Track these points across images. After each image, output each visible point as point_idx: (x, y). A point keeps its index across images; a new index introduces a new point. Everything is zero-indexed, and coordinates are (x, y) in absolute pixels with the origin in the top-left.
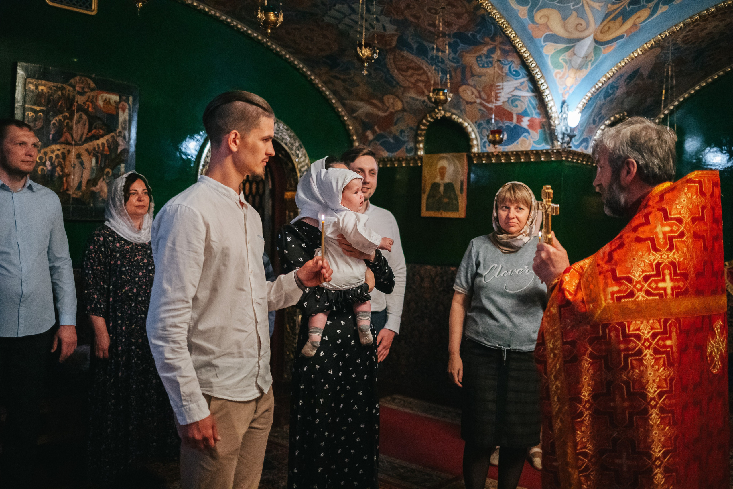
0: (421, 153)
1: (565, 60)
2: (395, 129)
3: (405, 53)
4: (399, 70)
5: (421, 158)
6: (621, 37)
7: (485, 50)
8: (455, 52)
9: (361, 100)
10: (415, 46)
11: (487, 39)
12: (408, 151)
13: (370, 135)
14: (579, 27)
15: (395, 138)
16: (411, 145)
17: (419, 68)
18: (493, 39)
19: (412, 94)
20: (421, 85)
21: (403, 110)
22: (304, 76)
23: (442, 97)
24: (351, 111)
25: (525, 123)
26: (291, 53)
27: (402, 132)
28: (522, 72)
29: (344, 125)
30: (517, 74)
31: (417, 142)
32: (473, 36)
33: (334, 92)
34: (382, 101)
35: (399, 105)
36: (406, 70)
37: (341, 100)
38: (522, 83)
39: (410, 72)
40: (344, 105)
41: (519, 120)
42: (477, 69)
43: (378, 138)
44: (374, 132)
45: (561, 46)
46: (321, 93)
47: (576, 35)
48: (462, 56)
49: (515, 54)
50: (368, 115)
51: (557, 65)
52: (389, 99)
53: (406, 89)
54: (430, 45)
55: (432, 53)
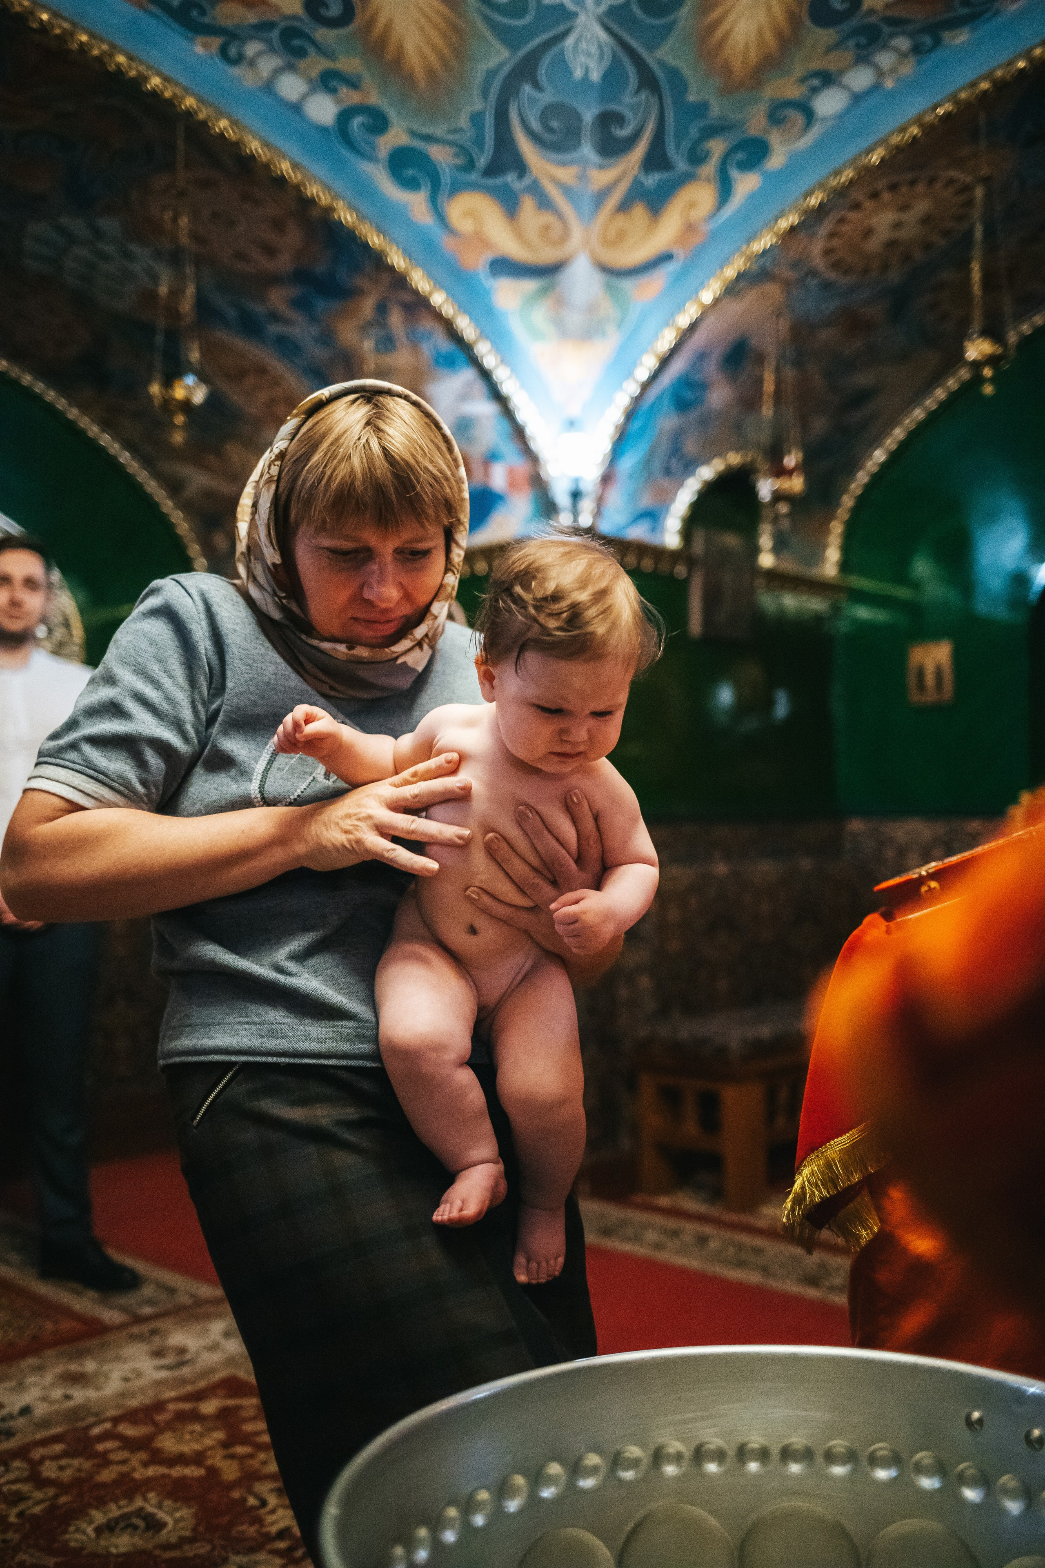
1: (548, 321)
3: (220, 334)
6: (666, 257)
7: (368, 306)
8: (313, 318)
10: (231, 313)
14: (550, 235)
17: (262, 371)
22: (50, 408)
24: (174, 487)
25: (498, 478)
30: (453, 362)
32: (332, 275)
36: (241, 375)
37: (147, 462)
38: (470, 383)
39: (250, 381)
40: (157, 475)
41: (487, 473)
42: (371, 357)
45: (530, 285)
47: (549, 254)
48: (331, 329)
49: (427, 314)
51: (536, 334)
54: (259, 309)
55: (274, 329)
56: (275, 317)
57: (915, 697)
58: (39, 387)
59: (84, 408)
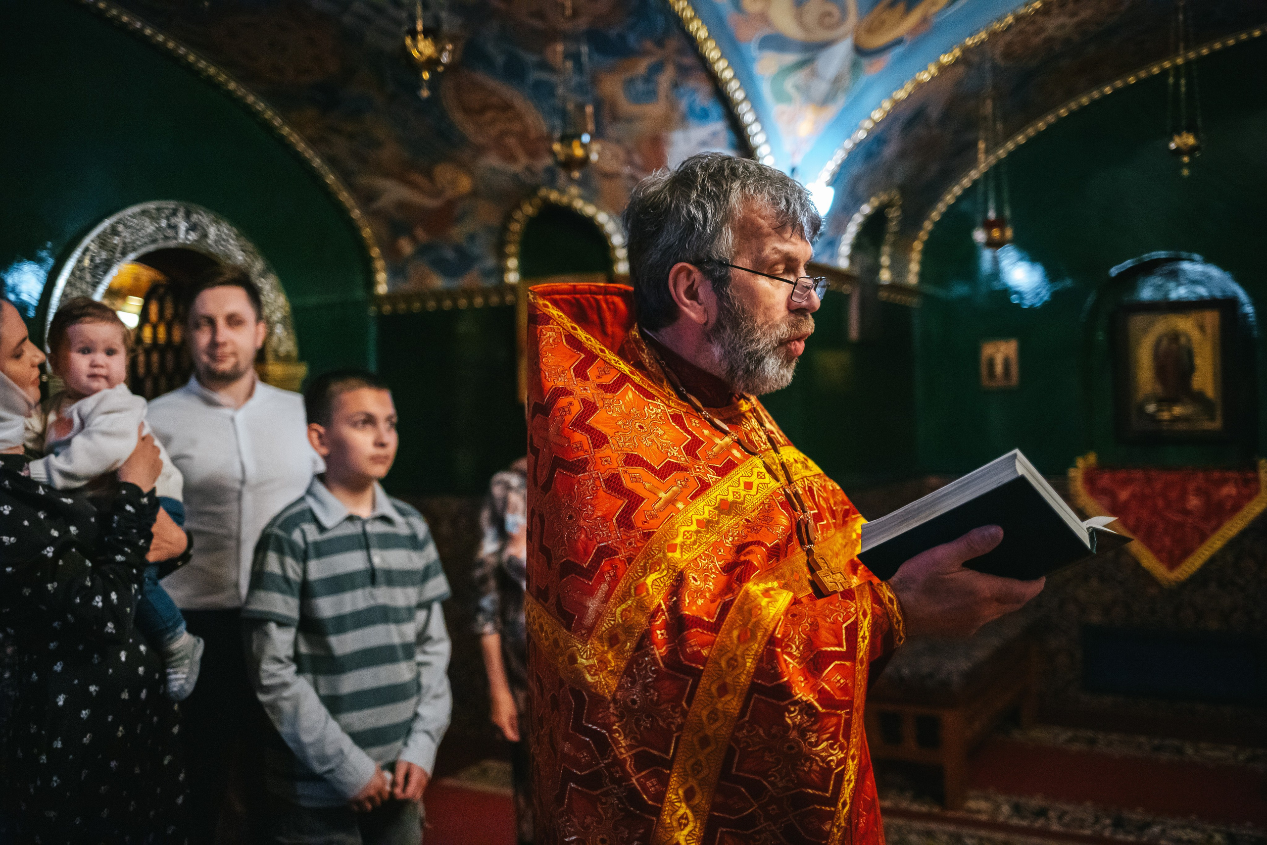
0: (512, 277)
1: (797, 87)
2: (458, 233)
3: (480, 76)
4: (467, 111)
5: (513, 288)
6: (898, 42)
7: (642, 66)
9: (387, 174)
10: (500, 60)
11: (649, 45)
12: (487, 274)
13: (406, 247)
14: (828, 20)
15: (459, 250)
16: (490, 262)
17: (507, 107)
18: (660, 44)
19: (492, 160)
20: (511, 141)
21: (474, 193)
22: (267, 127)
23: (579, 152)
24: (367, 198)
26: (240, 80)
27: (472, 238)
28: (716, 110)
29: (353, 228)
30: (704, 116)
31: (502, 256)
32: (622, 37)
33: (332, 162)
34: (429, 175)
35: (465, 184)
36: (482, 110)
37: (346, 177)
38: (714, 134)
39: (489, 115)
40: (352, 188)
42: (626, 106)
43: (423, 250)
44: (414, 239)
45: (790, 58)
46: (303, 163)
47: (821, 35)
48: (595, 80)
49: (703, 76)
50: (403, 206)
51: (781, 97)
52: (444, 173)
53: (480, 150)
54: (531, 58)
55: (536, 75)
56: (545, 66)
57: (985, 382)
58: (261, 106)
59: (297, 126)
